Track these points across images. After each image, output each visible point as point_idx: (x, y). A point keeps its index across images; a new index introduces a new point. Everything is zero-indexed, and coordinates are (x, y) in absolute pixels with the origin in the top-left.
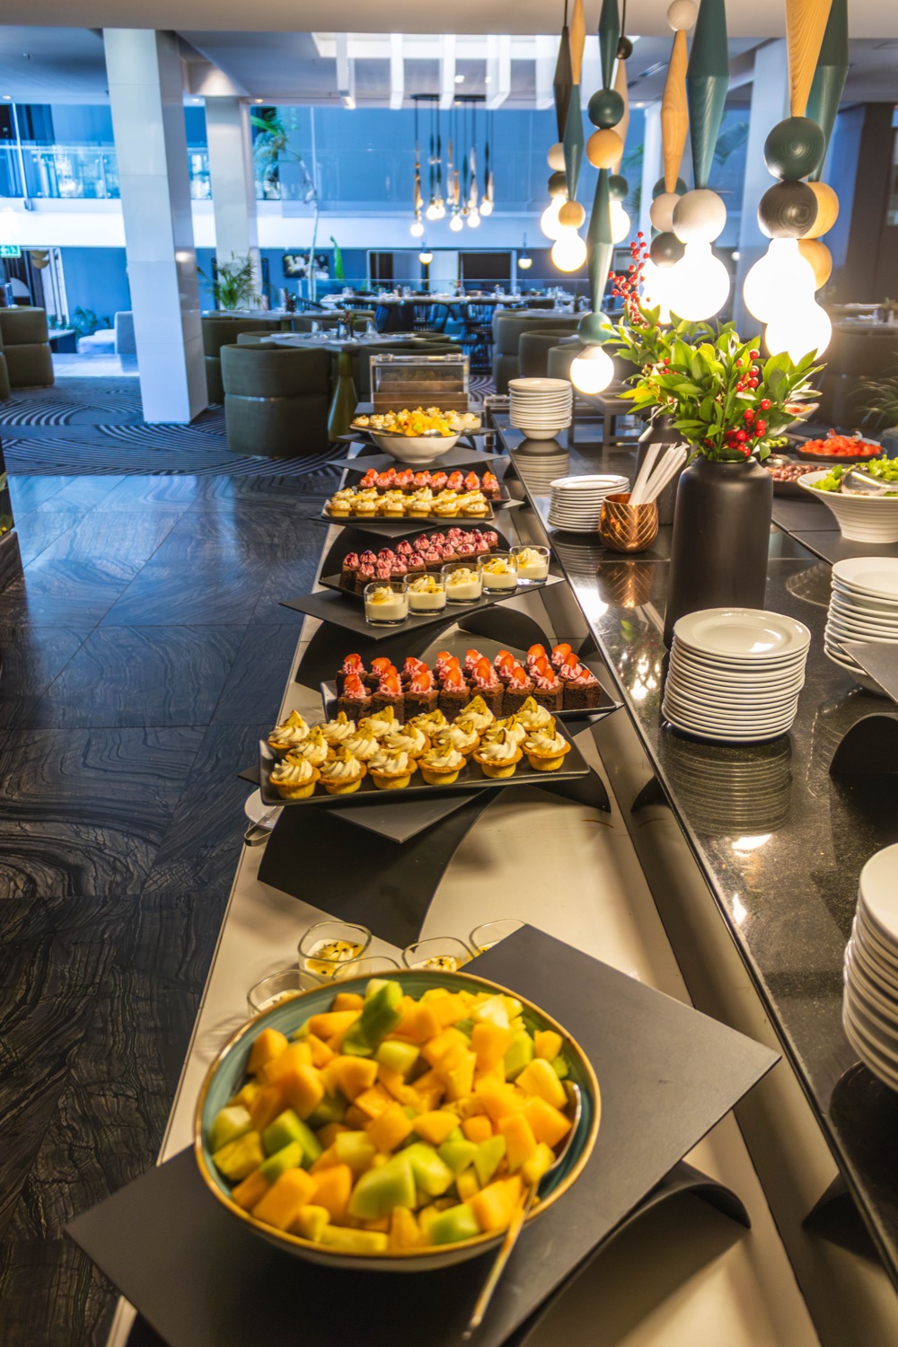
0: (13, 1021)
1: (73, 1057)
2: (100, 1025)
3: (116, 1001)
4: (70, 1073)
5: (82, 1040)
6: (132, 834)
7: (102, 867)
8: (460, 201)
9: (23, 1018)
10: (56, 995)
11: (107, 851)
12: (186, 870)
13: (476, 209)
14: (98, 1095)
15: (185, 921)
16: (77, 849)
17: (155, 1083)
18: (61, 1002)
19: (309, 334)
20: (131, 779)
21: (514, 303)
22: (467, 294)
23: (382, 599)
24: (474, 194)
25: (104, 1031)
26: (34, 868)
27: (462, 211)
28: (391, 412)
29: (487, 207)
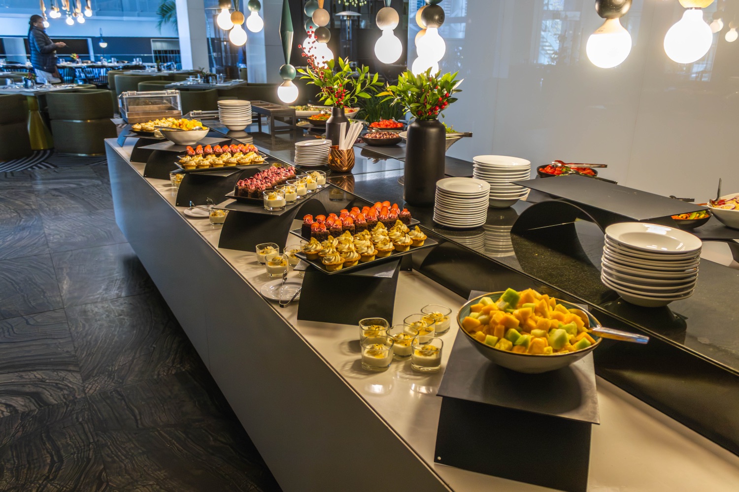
0: (55, 472)
1: (105, 477)
2: (109, 460)
3: (111, 447)
4: (109, 484)
5: (104, 469)
6: (57, 370)
7: (50, 389)
8: (71, 8)
9: (59, 469)
10: (72, 454)
11: (47, 381)
12: (106, 379)
13: (82, 14)
14: (134, 489)
15: (123, 403)
16: (28, 384)
17: (162, 475)
18: (77, 456)
19: (6, 86)
20: (34, 343)
21: (117, 67)
22: (83, 63)
23: (274, 198)
24: (79, 5)
25: (114, 462)
26: (6, 399)
27: (73, 15)
28: (150, 121)
29: (89, 13)
